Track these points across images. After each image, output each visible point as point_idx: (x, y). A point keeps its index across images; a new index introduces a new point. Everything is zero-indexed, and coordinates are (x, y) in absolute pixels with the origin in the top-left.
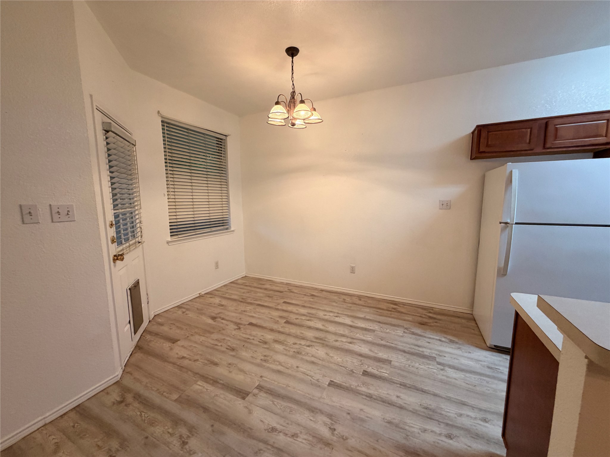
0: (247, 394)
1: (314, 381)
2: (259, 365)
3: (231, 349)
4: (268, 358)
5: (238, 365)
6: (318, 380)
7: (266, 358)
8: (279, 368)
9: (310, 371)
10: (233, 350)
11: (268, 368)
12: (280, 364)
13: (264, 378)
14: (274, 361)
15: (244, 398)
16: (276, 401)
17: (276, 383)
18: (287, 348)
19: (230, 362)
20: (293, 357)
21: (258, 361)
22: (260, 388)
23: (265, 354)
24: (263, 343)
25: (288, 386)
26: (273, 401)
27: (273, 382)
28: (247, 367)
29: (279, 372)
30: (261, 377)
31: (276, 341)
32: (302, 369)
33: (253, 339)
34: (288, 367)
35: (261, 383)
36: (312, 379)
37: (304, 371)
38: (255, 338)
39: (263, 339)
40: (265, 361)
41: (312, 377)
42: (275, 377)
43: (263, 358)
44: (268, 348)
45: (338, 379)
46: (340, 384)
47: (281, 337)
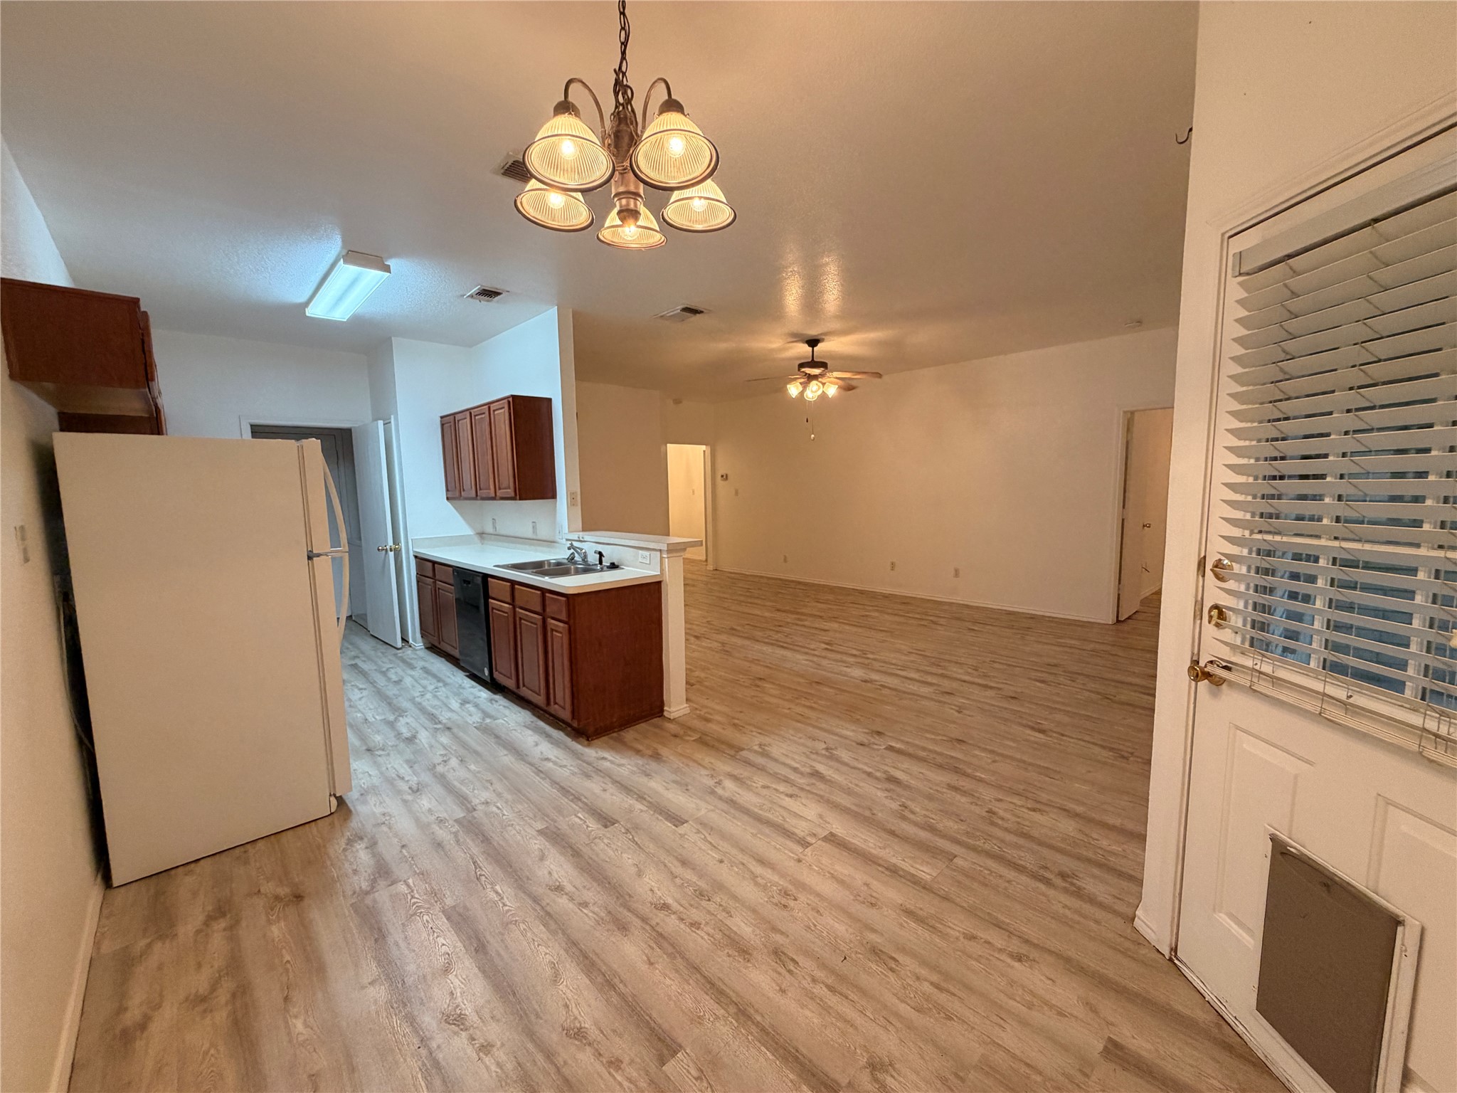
0: (825, 839)
1: (705, 833)
2: (802, 886)
3: (884, 957)
4: (777, 899)
5: (852, 897)
6: (698, 832)
7: (784, 901)
8: (759, 870)
9: (700, 849)
10: (875, 952)
11: (783, 875)
12: (754, 877)
13: (796, 857)
14: (765, 888)
15: (832, 834)
16: (780, 820)
17: (773, 843)
18: (721, 916)
19: (874, 911)
20: (720, 887)
21: (802, 897)
22: (805, 844)
23: (785, 913)
24: (785, 954)
25: (754, 835)
26: (785, 820)
27: (778, 846)
28: (827, 888)
29: (762, 862)
30: (799, 861)
31: (744, 951)
32: (714, 855)
33: (814, 980)
34: (741, 866)
35: (801, 850)
36: (707, 835)
37: (711, 850)
38: (806, 983)
39: (783, 971)
40: (786, 894)
41: (705, 839)
42: (773, 856)
43: (792, 903)
44: (775, 929)
45: (664, 827)
46: (666, 819)
47: (722, 964)
